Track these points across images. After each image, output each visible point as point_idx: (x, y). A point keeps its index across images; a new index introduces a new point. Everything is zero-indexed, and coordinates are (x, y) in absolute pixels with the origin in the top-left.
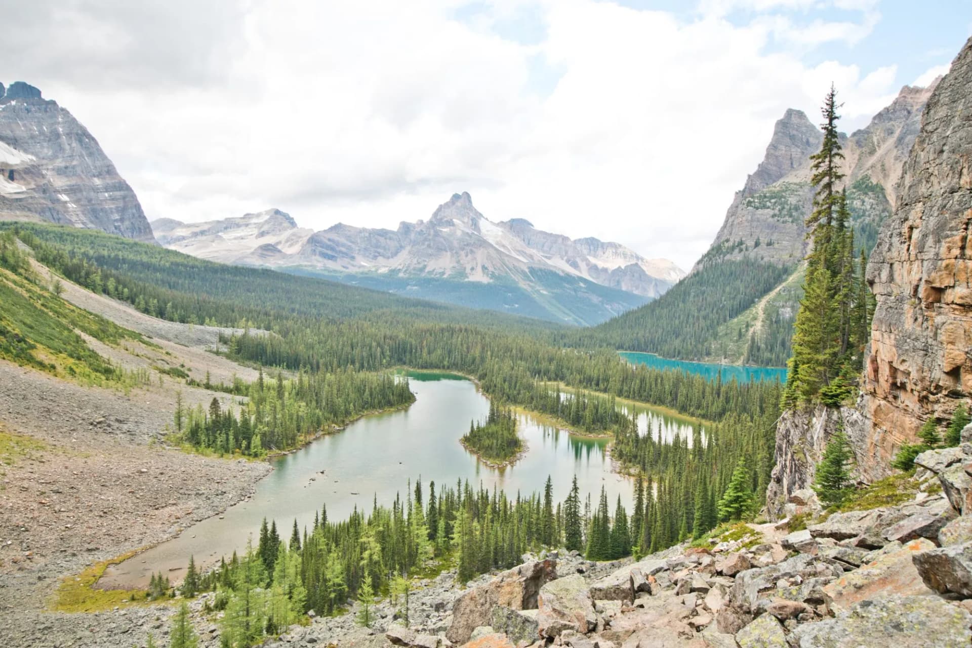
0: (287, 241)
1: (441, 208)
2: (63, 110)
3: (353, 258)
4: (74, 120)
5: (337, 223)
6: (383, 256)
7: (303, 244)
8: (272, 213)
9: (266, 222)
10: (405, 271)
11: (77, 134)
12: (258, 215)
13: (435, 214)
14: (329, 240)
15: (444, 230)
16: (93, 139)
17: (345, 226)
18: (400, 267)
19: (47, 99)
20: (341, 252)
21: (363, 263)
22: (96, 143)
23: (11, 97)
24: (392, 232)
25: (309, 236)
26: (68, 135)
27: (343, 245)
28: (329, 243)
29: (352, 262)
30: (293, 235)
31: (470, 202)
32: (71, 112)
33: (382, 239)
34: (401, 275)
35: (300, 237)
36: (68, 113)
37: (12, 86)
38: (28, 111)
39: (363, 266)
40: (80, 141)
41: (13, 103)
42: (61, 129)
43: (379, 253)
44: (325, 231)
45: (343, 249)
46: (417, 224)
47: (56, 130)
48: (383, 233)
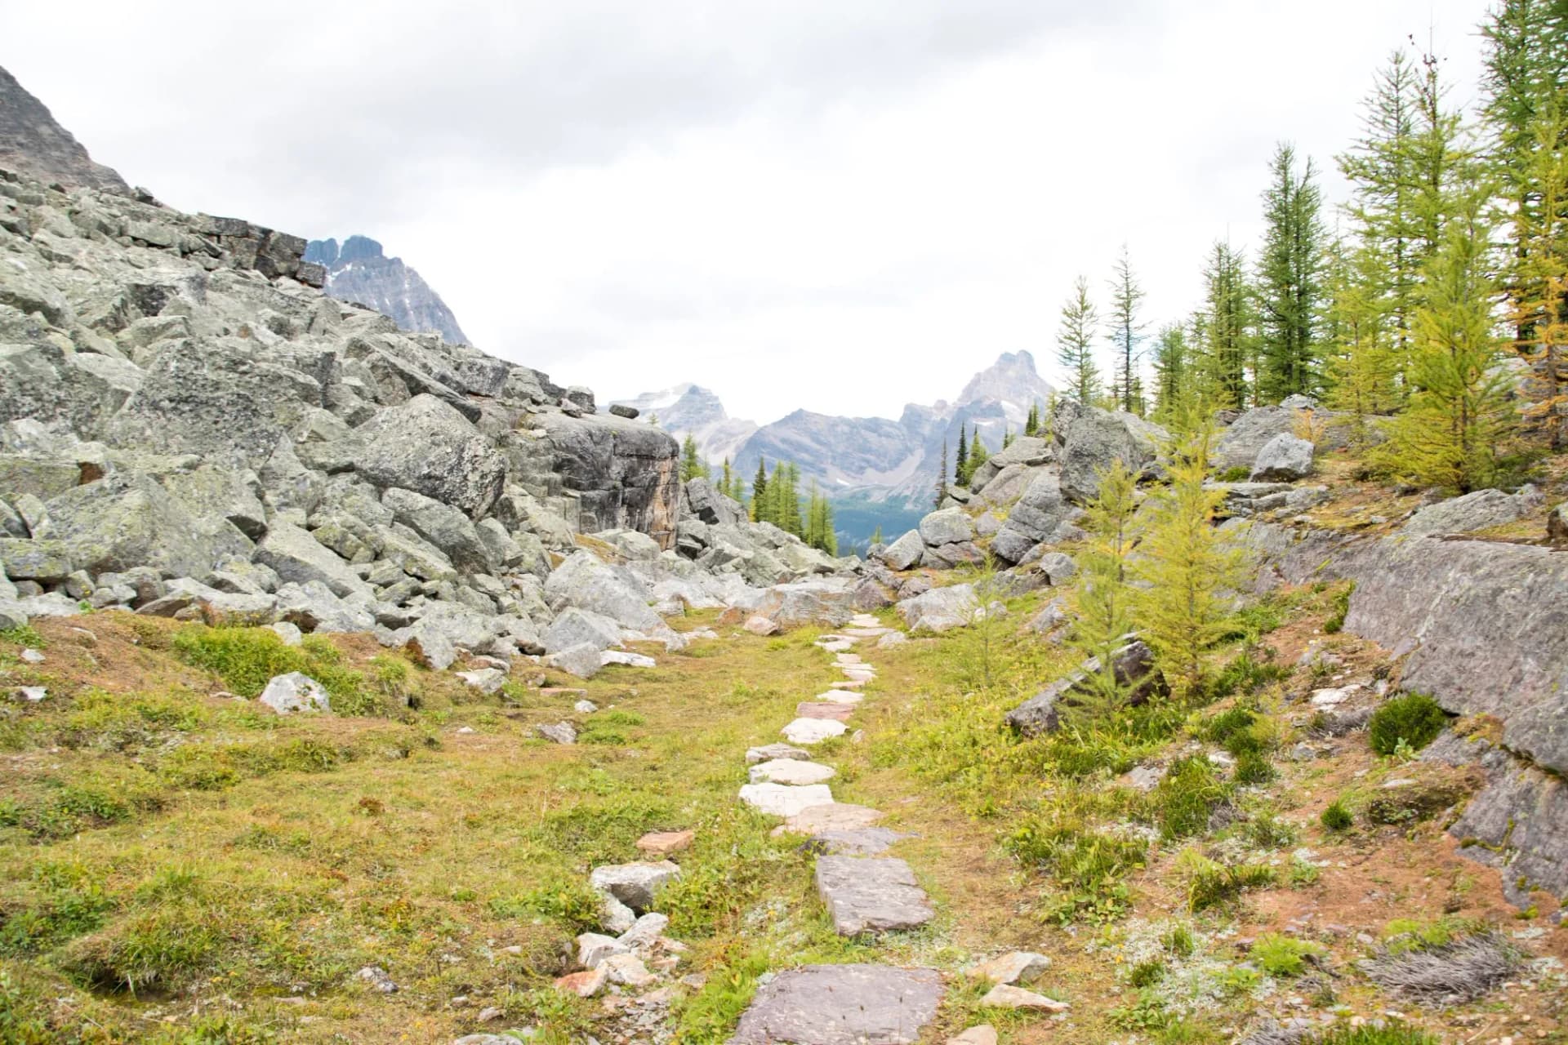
0: (710, 443)
1: (977, 381)
2: (410, 270)
3: (823, 472)
4: (424, 285)
5: (795, 409)
6: (876, 467)
7: (738, 447)
8: (686, 390)
9: (677, 407)
10: (916, 501)
11: (428, 306)
12: (662, 395)
13: (968, 391)
14: (784, 441)
15: (985, 424)
16: (449, 311)
17: (808, 415)
18: (907, 493)
19: (390, 257)
20: (802, 461)
21: (841, 482)
22: (453, 317)
23: (346, 259)
24: (891, 424)
25: (750, 435)
26: (418, 309)
27: (806, 450)
28: (782, 446)
29: (822, 480)
30: (720, 431)
31: (1032, 368)
32: (421, 274)
33: (872, 438)
34: (908, 507)
35: (732, 435)
36: (416, 274)
37: (347, 242)
38: (367, 277)
39: (842, 487)
40: (432, 316)
41: (349, 267)
42: (407, 301)
43: (868, 461)
44: (775, 424)
45: (805, 456)
46: (936, 408)
47: (401, 301)
48: (874, 425)
